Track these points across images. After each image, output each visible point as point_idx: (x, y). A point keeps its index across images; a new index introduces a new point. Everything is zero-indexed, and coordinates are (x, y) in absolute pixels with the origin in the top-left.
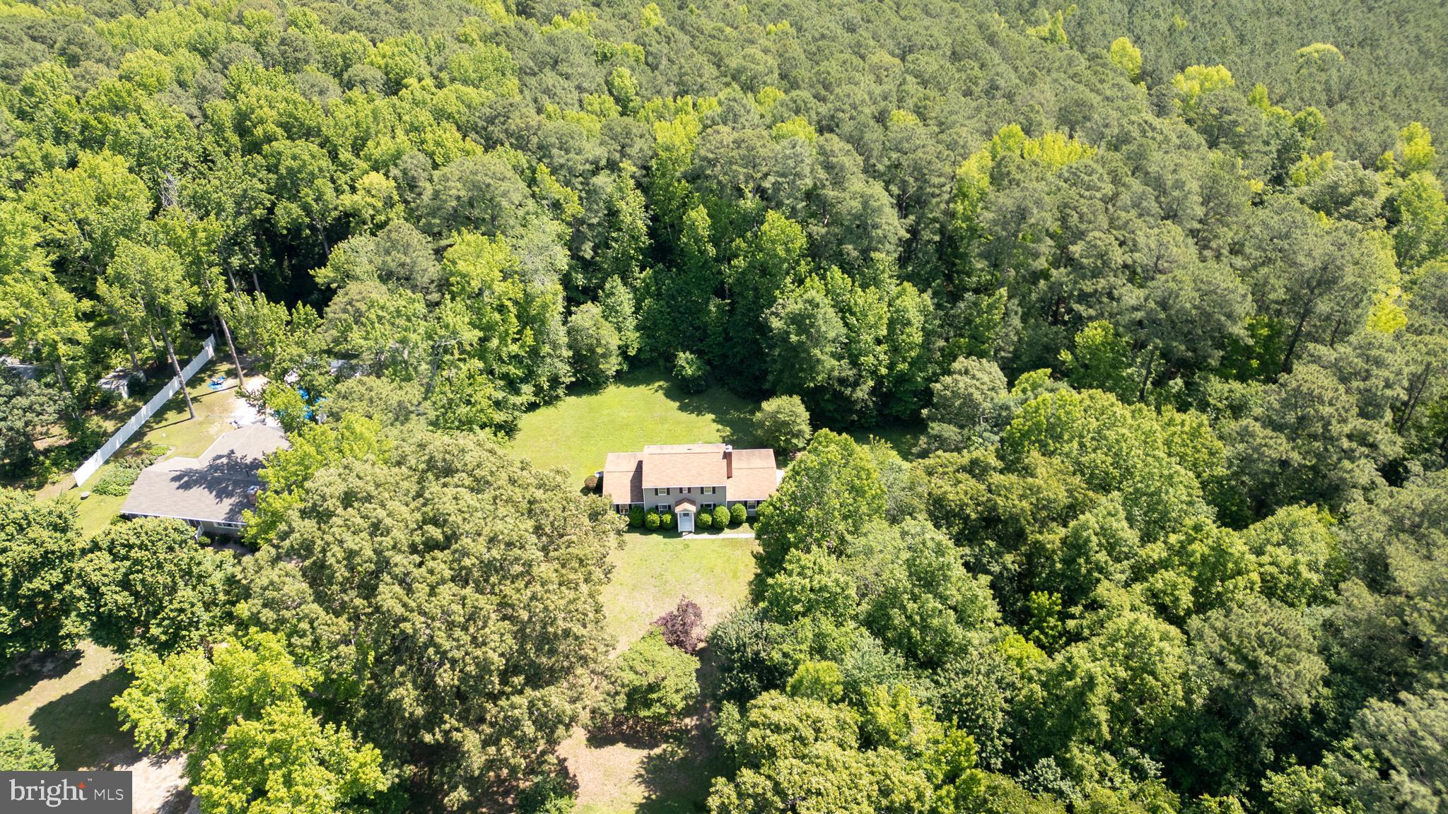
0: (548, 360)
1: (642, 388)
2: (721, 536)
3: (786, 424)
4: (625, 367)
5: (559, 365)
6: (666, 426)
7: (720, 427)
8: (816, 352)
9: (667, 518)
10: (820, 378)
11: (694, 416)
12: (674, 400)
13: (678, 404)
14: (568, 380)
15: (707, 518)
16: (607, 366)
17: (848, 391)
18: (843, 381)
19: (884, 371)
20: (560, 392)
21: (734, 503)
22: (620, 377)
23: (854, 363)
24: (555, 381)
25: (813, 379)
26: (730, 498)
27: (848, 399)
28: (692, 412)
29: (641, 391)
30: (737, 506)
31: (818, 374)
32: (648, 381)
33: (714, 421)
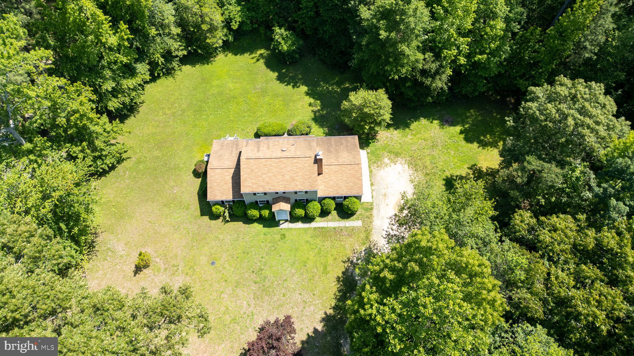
0: (158, 40)
1: (246, 55)
2: (313, 225)
3: (370, 116)
4: (231, 38)
5: (170, 42)
6: (267, 99)
7: (312, 100)
8: (403, 47)
9: (266, 213)
10: (404, 71)
11: (290, 87)
12: (273, 70)
13: (276, 74)
14: (180, 54)
15: (300, 212)
16: (214, 40)
17: (428, 81)
18: (424, 72)
19: (462, 60)
20: (175, 64)
21: (324, 198)
22: (227, 46)
23: (437, 56)
24: (168, 55)
25: (398, 71)
26: (320, 194)
27: (428, 88)
28: (289, 84)
29: (246, 59)
30: (326, 201)
31: (403, 66)
32: (251, 49)
33: (307, 94)
